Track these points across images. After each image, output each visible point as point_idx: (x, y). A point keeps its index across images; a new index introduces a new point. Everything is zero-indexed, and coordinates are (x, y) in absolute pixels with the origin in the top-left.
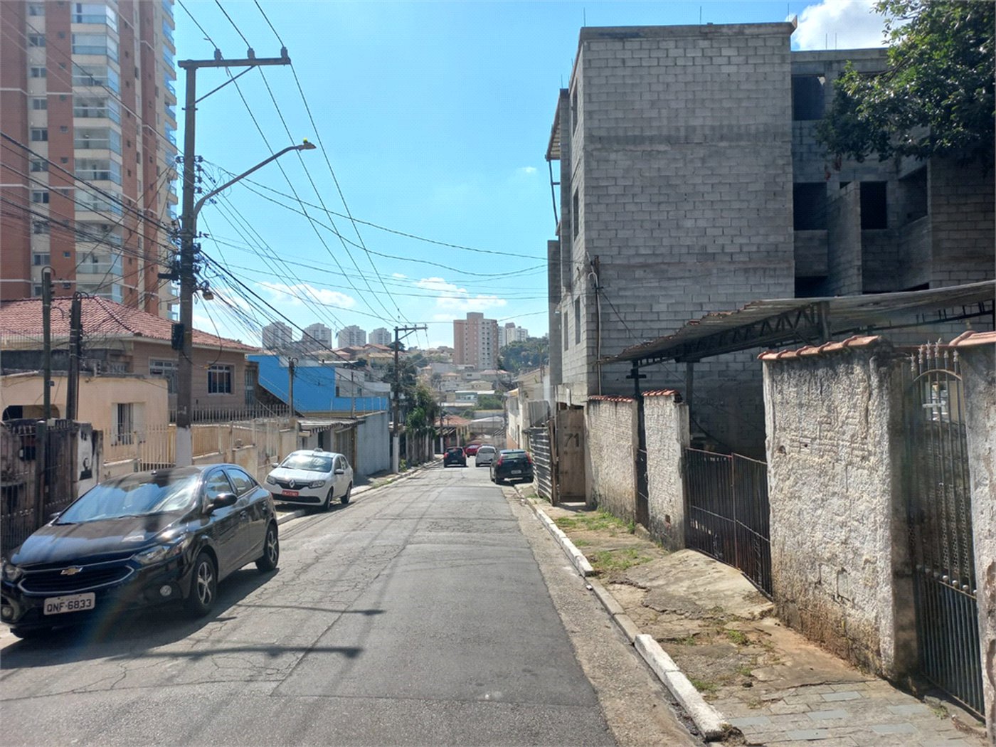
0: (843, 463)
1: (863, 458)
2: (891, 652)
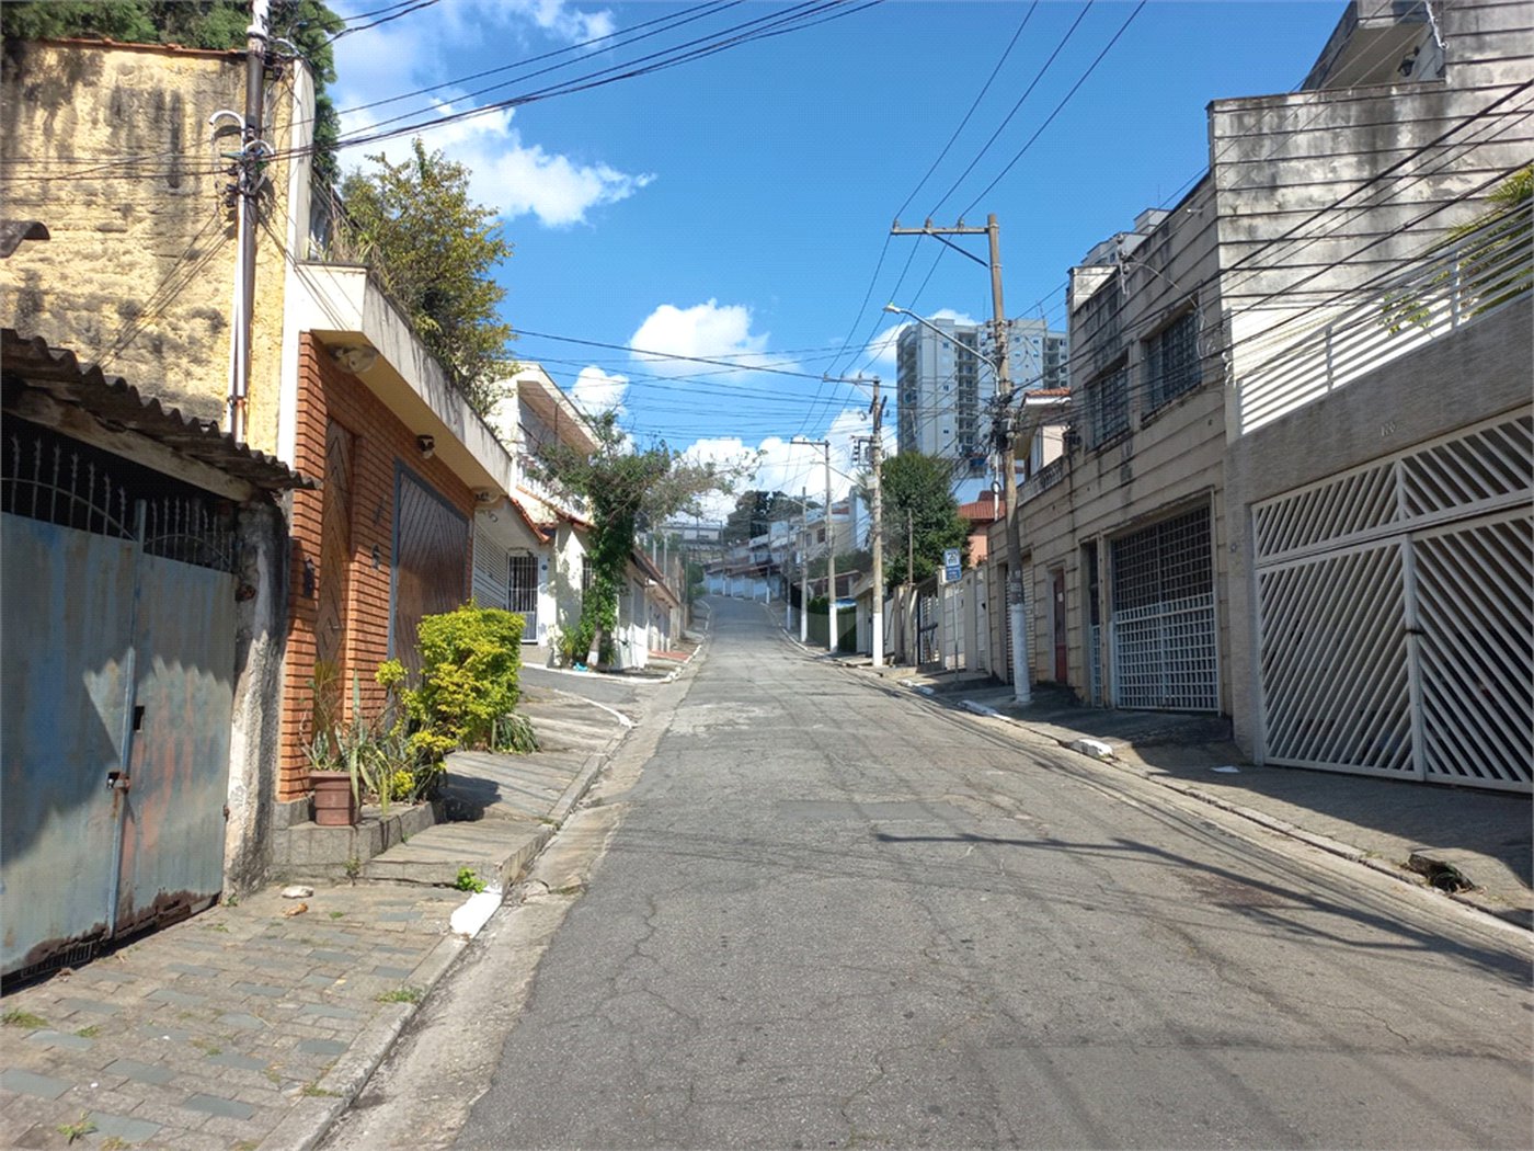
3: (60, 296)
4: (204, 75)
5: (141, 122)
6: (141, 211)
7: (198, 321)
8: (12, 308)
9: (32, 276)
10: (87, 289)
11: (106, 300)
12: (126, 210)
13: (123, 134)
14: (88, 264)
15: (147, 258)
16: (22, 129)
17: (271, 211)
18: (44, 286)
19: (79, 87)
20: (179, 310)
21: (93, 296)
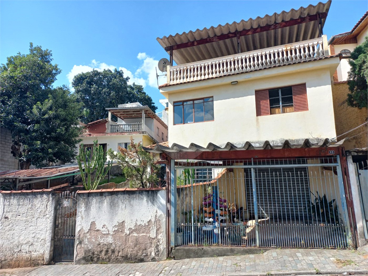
0: (36, 218)
1: (44, 216)
2: (48, 257)
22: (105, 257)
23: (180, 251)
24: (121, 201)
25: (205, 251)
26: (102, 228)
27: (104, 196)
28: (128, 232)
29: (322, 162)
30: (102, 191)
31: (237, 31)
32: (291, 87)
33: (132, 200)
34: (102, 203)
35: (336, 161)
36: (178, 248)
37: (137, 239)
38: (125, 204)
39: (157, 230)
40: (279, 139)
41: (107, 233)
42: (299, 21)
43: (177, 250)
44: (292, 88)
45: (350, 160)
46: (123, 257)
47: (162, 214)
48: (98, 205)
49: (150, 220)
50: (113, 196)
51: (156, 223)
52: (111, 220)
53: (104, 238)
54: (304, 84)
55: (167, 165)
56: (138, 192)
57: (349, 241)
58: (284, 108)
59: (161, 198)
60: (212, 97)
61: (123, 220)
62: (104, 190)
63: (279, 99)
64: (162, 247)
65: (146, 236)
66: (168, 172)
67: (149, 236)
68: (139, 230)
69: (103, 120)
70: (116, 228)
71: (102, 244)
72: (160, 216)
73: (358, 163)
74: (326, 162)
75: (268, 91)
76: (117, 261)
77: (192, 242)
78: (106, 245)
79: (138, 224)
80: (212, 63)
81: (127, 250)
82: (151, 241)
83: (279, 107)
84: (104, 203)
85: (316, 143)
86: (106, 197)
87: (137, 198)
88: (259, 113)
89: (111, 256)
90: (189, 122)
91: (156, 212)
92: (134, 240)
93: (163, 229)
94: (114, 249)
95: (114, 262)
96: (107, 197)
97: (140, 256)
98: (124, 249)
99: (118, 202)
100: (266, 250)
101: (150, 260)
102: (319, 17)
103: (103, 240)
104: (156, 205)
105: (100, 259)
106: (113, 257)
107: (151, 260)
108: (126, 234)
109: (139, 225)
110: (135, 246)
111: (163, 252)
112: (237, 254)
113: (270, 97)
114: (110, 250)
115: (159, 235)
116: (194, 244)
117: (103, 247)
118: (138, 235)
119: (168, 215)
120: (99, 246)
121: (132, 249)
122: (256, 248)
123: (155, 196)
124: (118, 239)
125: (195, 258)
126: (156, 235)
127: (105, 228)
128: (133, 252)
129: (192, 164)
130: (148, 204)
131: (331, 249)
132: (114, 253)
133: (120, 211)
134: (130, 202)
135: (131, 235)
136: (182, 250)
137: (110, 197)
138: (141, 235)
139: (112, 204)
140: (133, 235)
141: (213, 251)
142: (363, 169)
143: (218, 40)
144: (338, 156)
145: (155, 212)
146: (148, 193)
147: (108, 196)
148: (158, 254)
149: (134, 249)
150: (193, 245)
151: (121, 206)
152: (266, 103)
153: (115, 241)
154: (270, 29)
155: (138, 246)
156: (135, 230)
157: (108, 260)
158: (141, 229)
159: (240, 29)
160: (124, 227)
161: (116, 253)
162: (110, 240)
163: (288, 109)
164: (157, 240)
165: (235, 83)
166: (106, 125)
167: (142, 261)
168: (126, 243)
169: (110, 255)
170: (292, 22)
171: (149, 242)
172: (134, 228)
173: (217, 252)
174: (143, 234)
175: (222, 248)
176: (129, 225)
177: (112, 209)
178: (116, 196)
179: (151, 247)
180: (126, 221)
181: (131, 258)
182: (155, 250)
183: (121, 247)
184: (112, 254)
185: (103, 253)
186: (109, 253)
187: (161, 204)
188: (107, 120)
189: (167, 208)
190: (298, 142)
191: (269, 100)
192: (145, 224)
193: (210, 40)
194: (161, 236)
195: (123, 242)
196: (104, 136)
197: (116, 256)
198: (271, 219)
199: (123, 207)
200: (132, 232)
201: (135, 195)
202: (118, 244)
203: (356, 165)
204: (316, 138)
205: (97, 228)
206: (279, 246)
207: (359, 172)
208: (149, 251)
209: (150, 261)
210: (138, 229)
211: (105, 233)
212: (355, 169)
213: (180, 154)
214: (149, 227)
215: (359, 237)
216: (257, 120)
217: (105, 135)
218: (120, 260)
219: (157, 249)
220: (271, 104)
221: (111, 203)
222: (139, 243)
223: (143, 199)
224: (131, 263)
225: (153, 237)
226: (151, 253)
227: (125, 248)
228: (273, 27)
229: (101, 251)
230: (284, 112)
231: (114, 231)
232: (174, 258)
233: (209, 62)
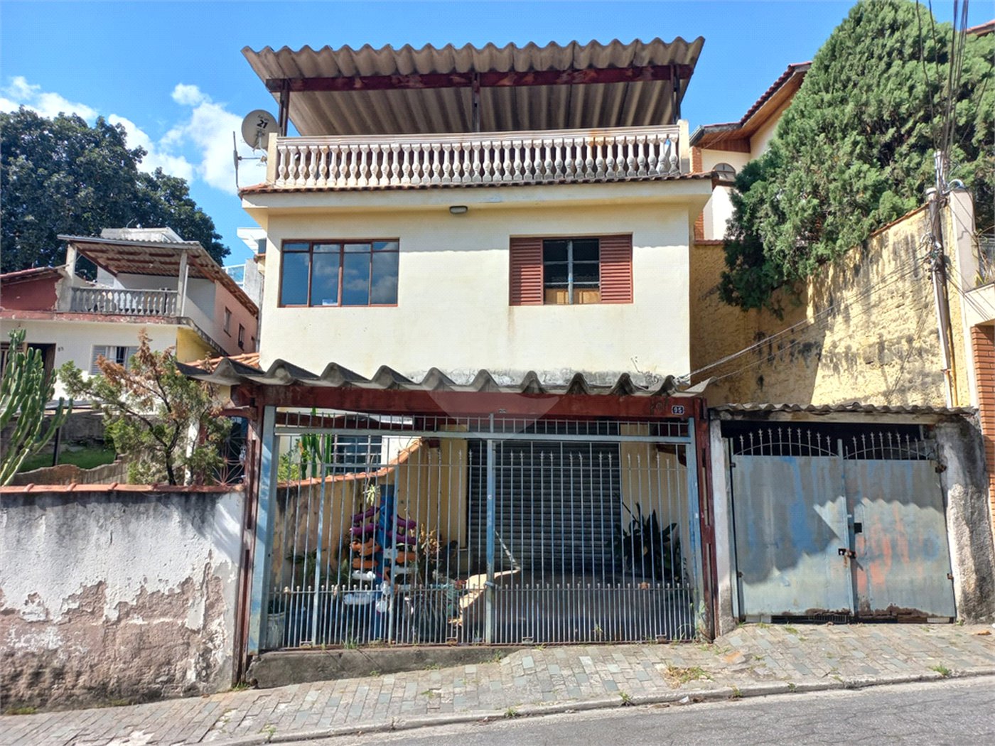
3: (890, 341)
4: (920, 220)
5: (903, 253)
6: (908, 293)
7: (932, 335)
8: (877, 351)
9: (881, 336)
10: (896, 335)
11: (902, 338)
12: (903, 295)
13: (898, 262)
14: (895, 324)
15: (912, 313)
16: (871, 275)
17: (950, 272)
18: (884, 339)
19: (883, 249)
20: (925, 333)
21: (898, 337)
22: (30, 692)
23: (274, 663)
24: (95, 523)
25: (346, 661)
26: (26, 603)
27: (37, 507)
28: (114, 616)
29: (654, 433)
30: (32, 490)
31: (472, 69)
32: (598, 240)
33: (133, 520)
34: (30, 526)
35: (685, 432)
36: (269, 655)
37: (142, 634)
38: (109, 532)
39: (209, 607)
40: (560, 367)
41: (42, 619)
42: (630, 73)
43: (266, 661)
44: (600, 242)
45: (716, 432)
46: (90, 689)
47: (227, 562)
48: (14, 532)
49: (188, 580)
50: (70, 505)
51: (207, 587)
52: (60, 576)
53: (28, 636)
54: (628, 238)
55: (251, 421)
56: (153, 497)
57: (700, 623)
58: (577, 290)
59: (227, 516)
60: (397, 240)
61: (99, 579)
62: (39, 488)
63: (566, 266)
64: (220, 654)
65: (172, 625)
66: (254, 442)
67: (183, 625)
68: (150, 608)
69: (45, 270)
70: (75, 602)
71: (20, 654)
72: (218, 569)
73: (732, 439)
74: (664, 434)
75: (541, 243)
76: (71, 702)
77: (310, 639)
78: (33, 655)
79: (150, 591)
80: (400, 145)
81: (106, 667)
82: (189, 638)
83: (567, 286)
84: (37, 527)
85: (644, 384)
86: (45, 510)
87: (151, 512)
88: (515, 299)
89: (50, 688)
90: (324, 304)
91: (210, 554)
92: (133, 637)
93: (228, 603)
94: (64, 667)
95: (60, 708)
96: (48, 509)
97: (149, 683)
98: (96, 665)
99: (85, 524)
100: (507, 653)
101: (181, 695)
102: (675, 75)
103: (24, 642)
104: (208, 536)
105: (12, 699)
106: (56, 692)
107: (185, 692)
108: (107, 621)
109: (153, 594)
110: (134, 656)
111: (221, 670)
112: (432, 664)
113: (545, 259)
114: (47, 670)
115: (212, 620)
116: (317, 643)
117: (24, 661)
118: (146, 623)
119: (244, 565)
120: (10, 660)
121: (124, 663)
122: (483, 647)
123: (208, 509)
124: (78, 637)
125: (317, 681)
126: (205, 620)
127: (35, 604)
128: (128, 673)
129: (328, 422)
130: (184, 533)
131: (659, 643)
132: (63, 679)
133: (90, 553)
134: (126, 524)
135: (123, 623)
136: (282, 662)
137: (60, 508)
138: (156, 622)
139: (63, 532)
140: (131, 622)
141: (369, 661)
142: (741, 454)
143: (421, 85)
144: (691, 420)
145: (207, 556)
146: (186, 502)
147: (53, 505)
148: (208, 676)
149: (130, 662)
150: (314, 645)
151: (93, 539)
152: (535, 275)
153: (69, 644)
154: (558, 81)
155: (144, 654)
156: (139, 609)
157: (38, 701)
158: (157, 604)
159: (482, 66)
160: (102, 601)
161: (69, 680)
162: (50, 639)
163: (586, 295)
164: (208, 634)
165: (460, 212)
166: (58, 286)
167: (154, 696)
168: (105, 646)
169: (46, 685)
170: (612, 74)
171: (181, 641)
172: (134, 603)
173: (380, 661)
174: (162, 620)
175: (394, 652)
176: (119, 592)
177: (65, 547)
178: (80, 508)
179: (186, 655)
180: (109, 582)
181: (120, 692)
182: (197, 663)
183: (87, 659)
184: (53, 683)
185: (23, 682)
186: (42, 679)
187: (226, 531)
188: (63, 273)
189: (244, 545)
190: (604, 379)
191: (542, 267)
192: (171, 590)
193: (400, 81)
194: (219, 625)
195: (94, 645)
196: (50, 321)
197: (66, 689)
198: (527, 570)
199: (104, 538)
200: (127, 614)
201: (142, 505)
202: (79, 651)
203: (727, 443)
204: (644, 372)
205: (8, 606)
206: (541, 641)
207: (733, 461)
208: (177, 668)
209: (180, 697)
210: (148, 604)
211: (33, 618)
212: (725, 452)
213: (294, 391)
214: (185, 597)
215: (720, 613)
216: (510, 313)
217: (52, 318)
218: (80, 698)
219: (206, 660)
220: (548, 277)
221: (61, 526)
222: (147, 646)
223: (168, 517)
224: (117, 705)
225: (195, 628)
226: (185, 673)
227: (100, 662)
228: (565, 77)
229: (15, 677)
230: (575, 301)
231: (68, 612)
232: (255, 684)
233: (393, 142)
